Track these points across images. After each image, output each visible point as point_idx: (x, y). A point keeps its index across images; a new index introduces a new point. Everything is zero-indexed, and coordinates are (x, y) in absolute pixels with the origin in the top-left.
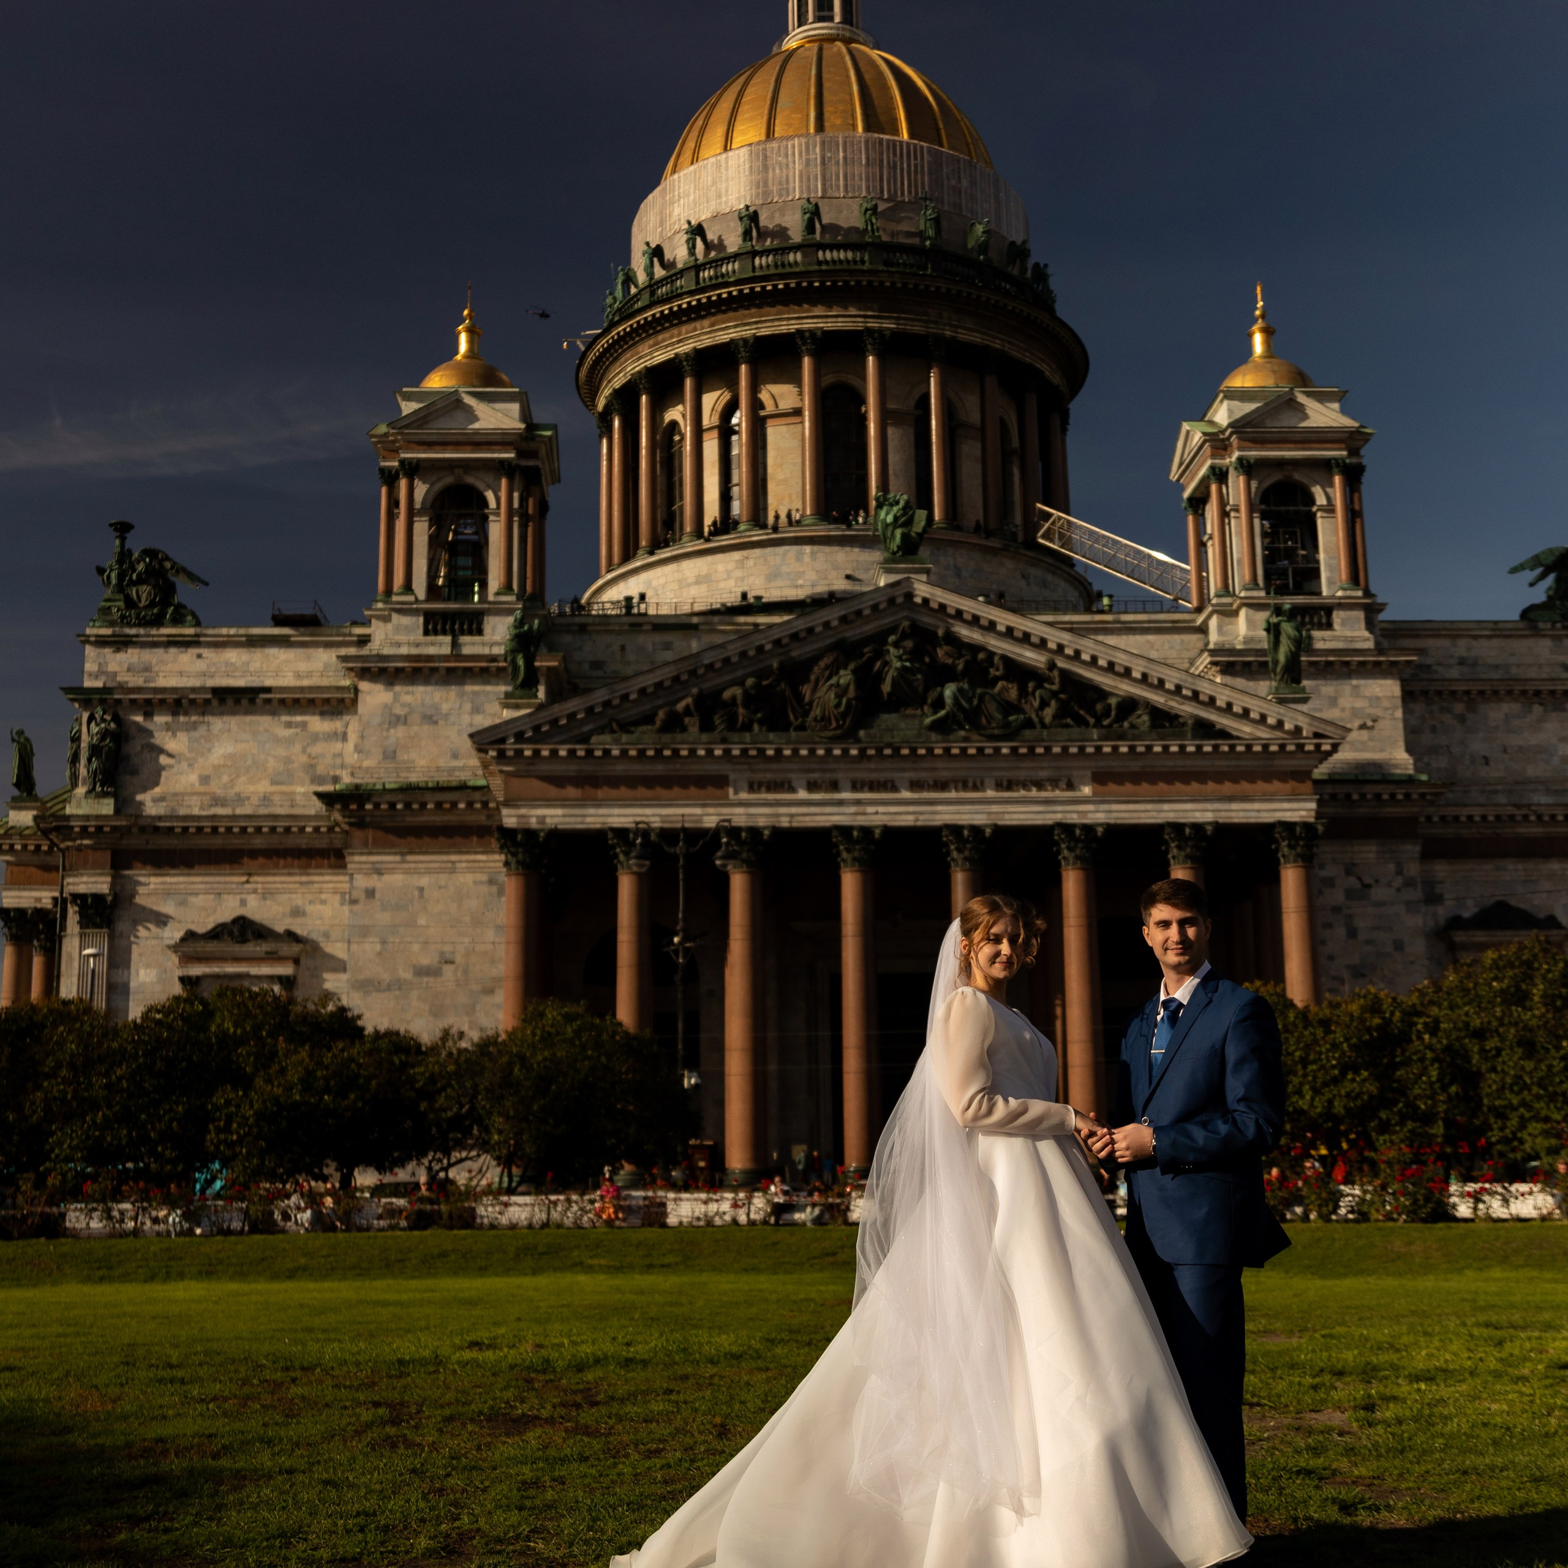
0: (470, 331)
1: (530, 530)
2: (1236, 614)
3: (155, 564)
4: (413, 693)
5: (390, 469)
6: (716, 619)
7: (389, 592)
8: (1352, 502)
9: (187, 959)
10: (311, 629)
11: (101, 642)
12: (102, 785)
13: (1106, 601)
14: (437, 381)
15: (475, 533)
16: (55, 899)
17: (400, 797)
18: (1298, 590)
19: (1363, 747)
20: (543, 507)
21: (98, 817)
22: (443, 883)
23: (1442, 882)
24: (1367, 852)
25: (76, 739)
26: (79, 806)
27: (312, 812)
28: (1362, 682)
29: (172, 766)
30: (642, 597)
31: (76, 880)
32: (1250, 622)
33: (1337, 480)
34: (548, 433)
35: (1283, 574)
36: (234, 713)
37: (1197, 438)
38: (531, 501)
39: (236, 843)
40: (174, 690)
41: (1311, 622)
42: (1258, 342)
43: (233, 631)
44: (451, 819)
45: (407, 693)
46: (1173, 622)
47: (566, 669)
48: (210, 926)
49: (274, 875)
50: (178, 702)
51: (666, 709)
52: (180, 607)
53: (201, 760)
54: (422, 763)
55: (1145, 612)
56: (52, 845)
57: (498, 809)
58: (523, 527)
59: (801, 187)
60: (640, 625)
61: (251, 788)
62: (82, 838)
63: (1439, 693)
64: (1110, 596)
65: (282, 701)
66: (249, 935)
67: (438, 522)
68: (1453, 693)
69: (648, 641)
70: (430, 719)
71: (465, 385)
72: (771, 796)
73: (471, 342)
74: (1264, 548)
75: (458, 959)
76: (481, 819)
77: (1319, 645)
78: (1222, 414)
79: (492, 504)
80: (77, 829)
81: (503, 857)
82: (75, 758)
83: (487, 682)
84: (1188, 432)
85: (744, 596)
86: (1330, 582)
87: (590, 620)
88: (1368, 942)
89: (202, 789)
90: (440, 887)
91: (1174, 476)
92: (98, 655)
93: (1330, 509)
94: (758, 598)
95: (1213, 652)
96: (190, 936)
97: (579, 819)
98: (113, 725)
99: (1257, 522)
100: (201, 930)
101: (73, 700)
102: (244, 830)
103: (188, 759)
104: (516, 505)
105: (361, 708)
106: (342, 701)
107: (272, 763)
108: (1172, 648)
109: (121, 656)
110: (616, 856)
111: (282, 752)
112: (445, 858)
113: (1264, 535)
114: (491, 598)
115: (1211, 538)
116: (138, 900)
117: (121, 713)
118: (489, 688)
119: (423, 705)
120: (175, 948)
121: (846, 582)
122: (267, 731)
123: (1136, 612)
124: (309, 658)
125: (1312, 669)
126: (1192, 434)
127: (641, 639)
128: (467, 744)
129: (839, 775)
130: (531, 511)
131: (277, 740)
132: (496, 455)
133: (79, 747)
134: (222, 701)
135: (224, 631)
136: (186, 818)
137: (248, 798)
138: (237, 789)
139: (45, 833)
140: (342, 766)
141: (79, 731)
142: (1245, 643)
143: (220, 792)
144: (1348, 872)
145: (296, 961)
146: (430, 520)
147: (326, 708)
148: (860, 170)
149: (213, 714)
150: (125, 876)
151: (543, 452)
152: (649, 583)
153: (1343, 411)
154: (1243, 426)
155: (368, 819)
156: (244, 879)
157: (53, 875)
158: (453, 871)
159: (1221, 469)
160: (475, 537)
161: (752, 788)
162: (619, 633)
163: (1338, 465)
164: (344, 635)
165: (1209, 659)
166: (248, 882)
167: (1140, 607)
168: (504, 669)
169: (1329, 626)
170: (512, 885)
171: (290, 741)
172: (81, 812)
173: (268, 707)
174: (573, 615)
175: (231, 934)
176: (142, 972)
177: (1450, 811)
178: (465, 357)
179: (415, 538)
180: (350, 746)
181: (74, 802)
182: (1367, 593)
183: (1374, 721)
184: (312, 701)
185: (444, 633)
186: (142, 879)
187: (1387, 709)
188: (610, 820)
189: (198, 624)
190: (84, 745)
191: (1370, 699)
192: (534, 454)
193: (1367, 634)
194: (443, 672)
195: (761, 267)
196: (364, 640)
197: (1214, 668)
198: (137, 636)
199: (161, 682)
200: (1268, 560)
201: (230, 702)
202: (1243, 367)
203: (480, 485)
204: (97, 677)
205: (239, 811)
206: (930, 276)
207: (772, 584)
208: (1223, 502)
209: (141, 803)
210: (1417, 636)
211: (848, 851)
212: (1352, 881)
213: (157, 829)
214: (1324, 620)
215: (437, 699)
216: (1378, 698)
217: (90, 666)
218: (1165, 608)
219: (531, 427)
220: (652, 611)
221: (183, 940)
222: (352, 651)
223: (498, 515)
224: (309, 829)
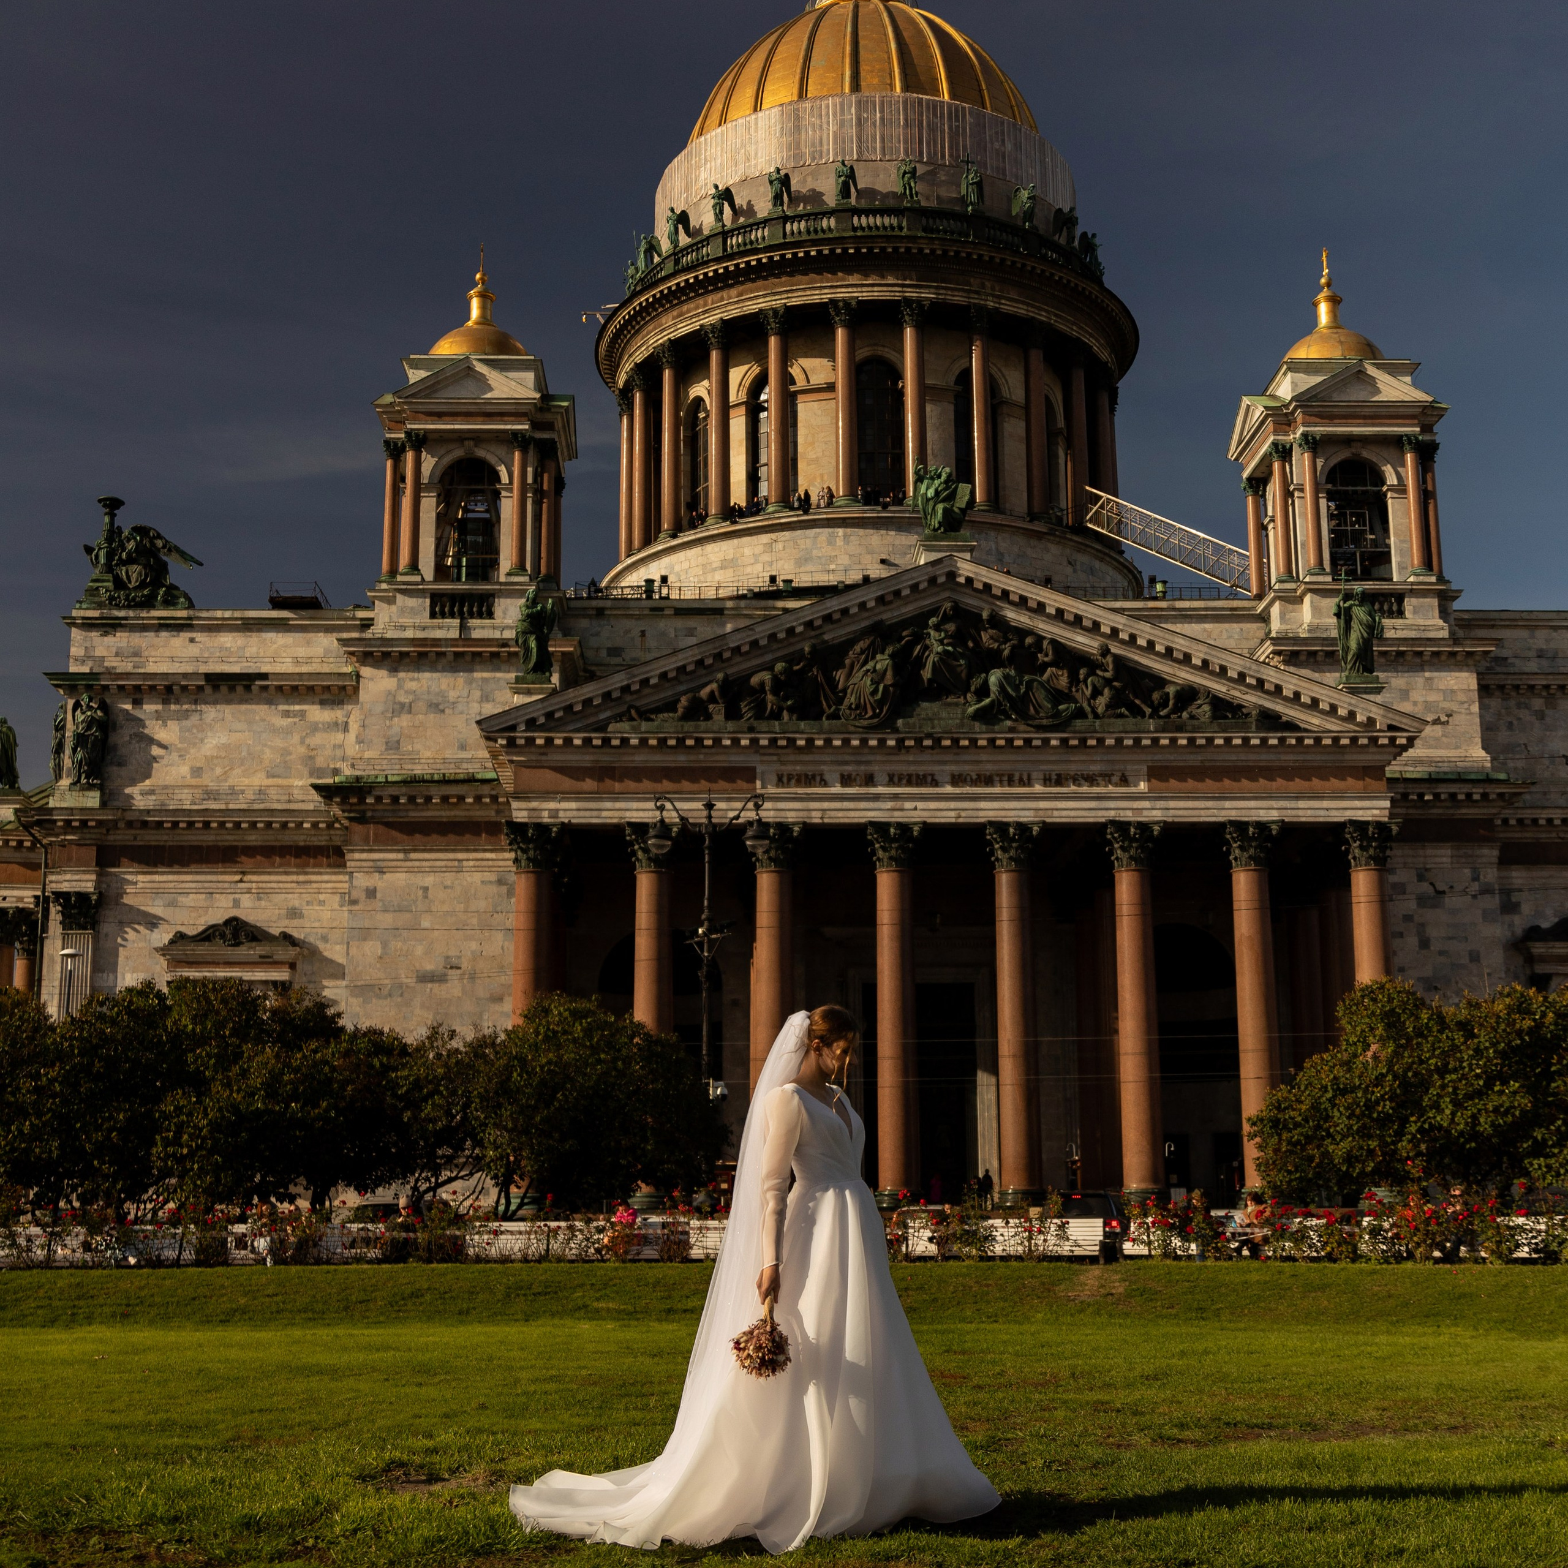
0: (482, 296)
1: (545, 506)
2: (1300, 600)
3: (146, 542)
4: (418, 679)
5: (395, 442)
6: (743, 603)
7: (393, 572)
8: (1425, 482)
9: (175, 962)
10: (311, 613)
11: (88, 625)
12: (87, 777)
13: (1159, 587)
14: (447, 348)
15: (487, 511)
16: (36, 897)
17: (404, 790)
18: (1367, 575)
19: (1437, 744)
20: (559, 484)
21: (83, 810)
22: (449, 883)
23: (1520, 890)
24: (1441, 856)
25: (60, 728)
26: (63, 799)
27: (311, 807)
28: (1436, 674)
29: (162, 757)
30: (664, 579)
31: (59, 878)
32: (1315, 609)
33: (1409, 457)
34: (565, 404)
35: (1350, 559)
36: (229, 702)
37: (1258, 413)
38: (546, 476)
39: (229, 839)
40: (165, 675)
41: (1381, 610)
42: (1323, 311)
43: (228, 614)
44: (458, 814)
45: (412, 679)
46: (1232, 609)
47: (582, 654)
48: (201, 929)
49: (269, 873)
50: (169, 689)
51: (690, 695)
52: (172, 587)
53: (192, 751)
54: (428, 754)
55: (1200, 599)
56: (35, 841)
57: (508, 802)
58: (537, 504)
59: (835, 149)
60: (662, 609)
61: (246, 781)
62: (65, 834)
63: (1517, 687)
64: (1164, 582)
65: (280, 688)
66: (243, 938)
67: (446, 498)
68: (1532, 687)
69: (671, 626)
70: (436, 707)
71: (476, 352)
72: (800, 790)
73: (483, 308)
74: (1331, 531)
75: (465, 965)
76: (490, 814)
77: (1389, 634)
78: (1285, 388)
79: (505, 479)
80: (60, 824)
81: (512, 855)
82: (59, 749)
83: (498, 669)
84: (1248, 407)
85: (773, 579)
86: (1401, 568)
87: (608, 604)
88: (1441, 953)
89: (194, 782)
90: (446, 887)
91: (1232, 453)
92: (85, 639)
93: (1401, 489)
94: (788, 582)
95: (1276, 641)
96: (180, 938)
97: (595, 813)
98: (99, 713)
99: (1323, 503)
100: (191, 932)
101: (56, 686)
102: (237, 825)
103: (179, 750)
104: (530, 480)
105: (363, 695)
106: (344, 688)
107: (268, 755)
108: (1230, 637)
109: (109, 640)
110: (634, 853)
111: (279, 742)
112: (451, 856)
113: (1331, 516)
114: (502, 579)
115: (1273, 520)
116: (127, 900)
117: (108, 701)
118: (499, 675)
119: (429, 693)
120: (163, 951)
121: (882, 566)
122: (263, 720)
123: (1191, 599)
124: (308, 643)
125: (1382, 660)
126: (1254, 408)
127: (662, 624)
128: (475, 733)
129: (875, 768)
130: (545, 487)
131: (275, 731)
132: (509, 427)
133: (63, 736)
134: (216, 688)
135: (219, 614)
136: (175, 811)
137: (243, 792)
138: (231, 782)
139: (27, 827)
140: (343, 759)
141: (64, 719)
142: (1309, 631)
143: (212, 785)
144: (1421, 878)
145: (293, 966)
146: (439, 496)
147: (326, 696)
148: (898, 132)
149: (206, 703)
150: (111, 874)
151: (559, 424)
152: (672, 567)
153: (1415, 384)
154: (1308, 400)
155: (369, 814)
156: (237, 878)
157: (35, 874)
158: (459, 870)
159: (1284, 447)
160: (487, 516)
161: (780, 781)
162: (639, 617)
163: (1410, 442)
164: (347, 619)
165: (1271, 648)
166: (241, 881)
167: (1196, 593)
168: (516, 654)
169: (1401, 614)
170: (522, 885)
171: (287, 732)
172: (64, 805)
173: (264, 695)
174: (589, 598)
175: (223, 936)
176: (128, 976)
177: (1528, 814)
178: (477, 323)
179: (423, 516)
180: (352, 736)
181: (57, 795)
182: (1441, 579)
183: (1449, 716)
184: (311, 689)
185: (452, 615)
186: (129, 877)
187: (1463, 703)
188: (628, 814)
189: (191, 606)
190: (69, 734)
191: (1444, 691)
192: (549, 426)
193: (1441, 622)
194: (450, 657)
195: (792, 233)
196: (367, 624)
197: (1277, 658)
198: (126, 618)
199: (152, 668)
200: (1336, 543)
201: (224, 689)
202: (1308, 338)
203: (492, 459)
204: (83, 662)
205: (231, 807)
206: (972, 242)
207: (802, 569)
208: (1286, 482)
209: (130, 797)
210: (1493, 626)
211: (884, 849)
212: (1425, 887)
213: (145, 824)
214: (1395, 608)
215: (444, 687)
216: (1453, 691)
217: (75, 651)
218: (1223, 595)
219: (546, 398)
220: (674, 595)
221: (172, 942)
222: (355, 635)
223: (511, 490)
224: (306, 825)
